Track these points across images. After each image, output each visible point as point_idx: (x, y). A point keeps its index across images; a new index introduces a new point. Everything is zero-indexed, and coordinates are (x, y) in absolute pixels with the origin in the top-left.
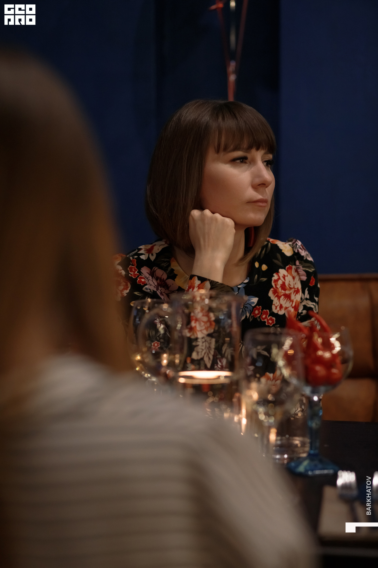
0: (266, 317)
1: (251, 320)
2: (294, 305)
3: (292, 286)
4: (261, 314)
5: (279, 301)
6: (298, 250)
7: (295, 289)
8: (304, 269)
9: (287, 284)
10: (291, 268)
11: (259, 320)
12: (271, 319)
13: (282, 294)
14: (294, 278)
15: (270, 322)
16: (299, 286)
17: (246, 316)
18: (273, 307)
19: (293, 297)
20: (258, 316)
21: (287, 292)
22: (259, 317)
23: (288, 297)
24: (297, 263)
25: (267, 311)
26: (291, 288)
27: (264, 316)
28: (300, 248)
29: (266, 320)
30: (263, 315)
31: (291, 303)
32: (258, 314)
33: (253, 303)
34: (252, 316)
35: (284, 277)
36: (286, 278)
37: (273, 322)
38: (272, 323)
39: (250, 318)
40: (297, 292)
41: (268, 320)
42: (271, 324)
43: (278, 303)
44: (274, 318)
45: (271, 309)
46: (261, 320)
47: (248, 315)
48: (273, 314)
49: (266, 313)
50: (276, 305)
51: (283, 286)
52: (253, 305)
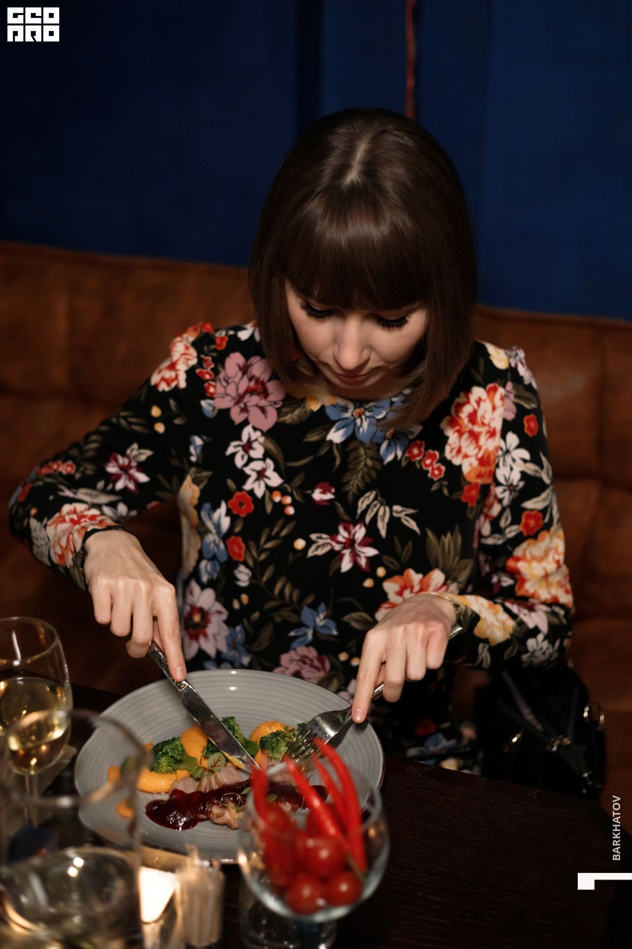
0: (431, 464)
1: (404, 464)
2: (480, 455)
3: (486, 421)
4: (424, 456)
5: (460, 440)
6: (516, 365)
7: (490, 427)
8: (516, 401)
9: (479, 414)
10: (495, 390)
11: (418, 466)
12: (439, 469)
13: (467, 429)
14: (494, 408)
15: (436, 472)
16: (498, 425)
17: (396, 456)
18: (448, 449)
19: (482, 440)
20: (418, 459)
21: (476, 429)
22: (420, 461)
23: (475, 437)
24: (509, 385)
25: (435, 455)
26: (483, 424)
27: (428, 462)
28: (522, 362)
29: (430, 469)
30: (426, 460)
31: (477, 450)
32: (418, 455)
33: (412, 433)
34: (406, 458)
35: (479, 402)
36: (482, 404)
37: (440, 474)
38: (438, 475)
39: (403, 459)
40: (492, 434)
41: (433, 469)
42: (436, 476)
43: (457, 445)
44: (443, 468)
45: (442, 451)
46: (421, 467)
47: (399, 454)
48: (444, 461)
49: (433, 457)
50: (453, 446)
51: (473, 417)
52: (411, 437)
